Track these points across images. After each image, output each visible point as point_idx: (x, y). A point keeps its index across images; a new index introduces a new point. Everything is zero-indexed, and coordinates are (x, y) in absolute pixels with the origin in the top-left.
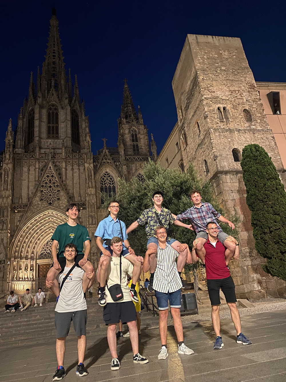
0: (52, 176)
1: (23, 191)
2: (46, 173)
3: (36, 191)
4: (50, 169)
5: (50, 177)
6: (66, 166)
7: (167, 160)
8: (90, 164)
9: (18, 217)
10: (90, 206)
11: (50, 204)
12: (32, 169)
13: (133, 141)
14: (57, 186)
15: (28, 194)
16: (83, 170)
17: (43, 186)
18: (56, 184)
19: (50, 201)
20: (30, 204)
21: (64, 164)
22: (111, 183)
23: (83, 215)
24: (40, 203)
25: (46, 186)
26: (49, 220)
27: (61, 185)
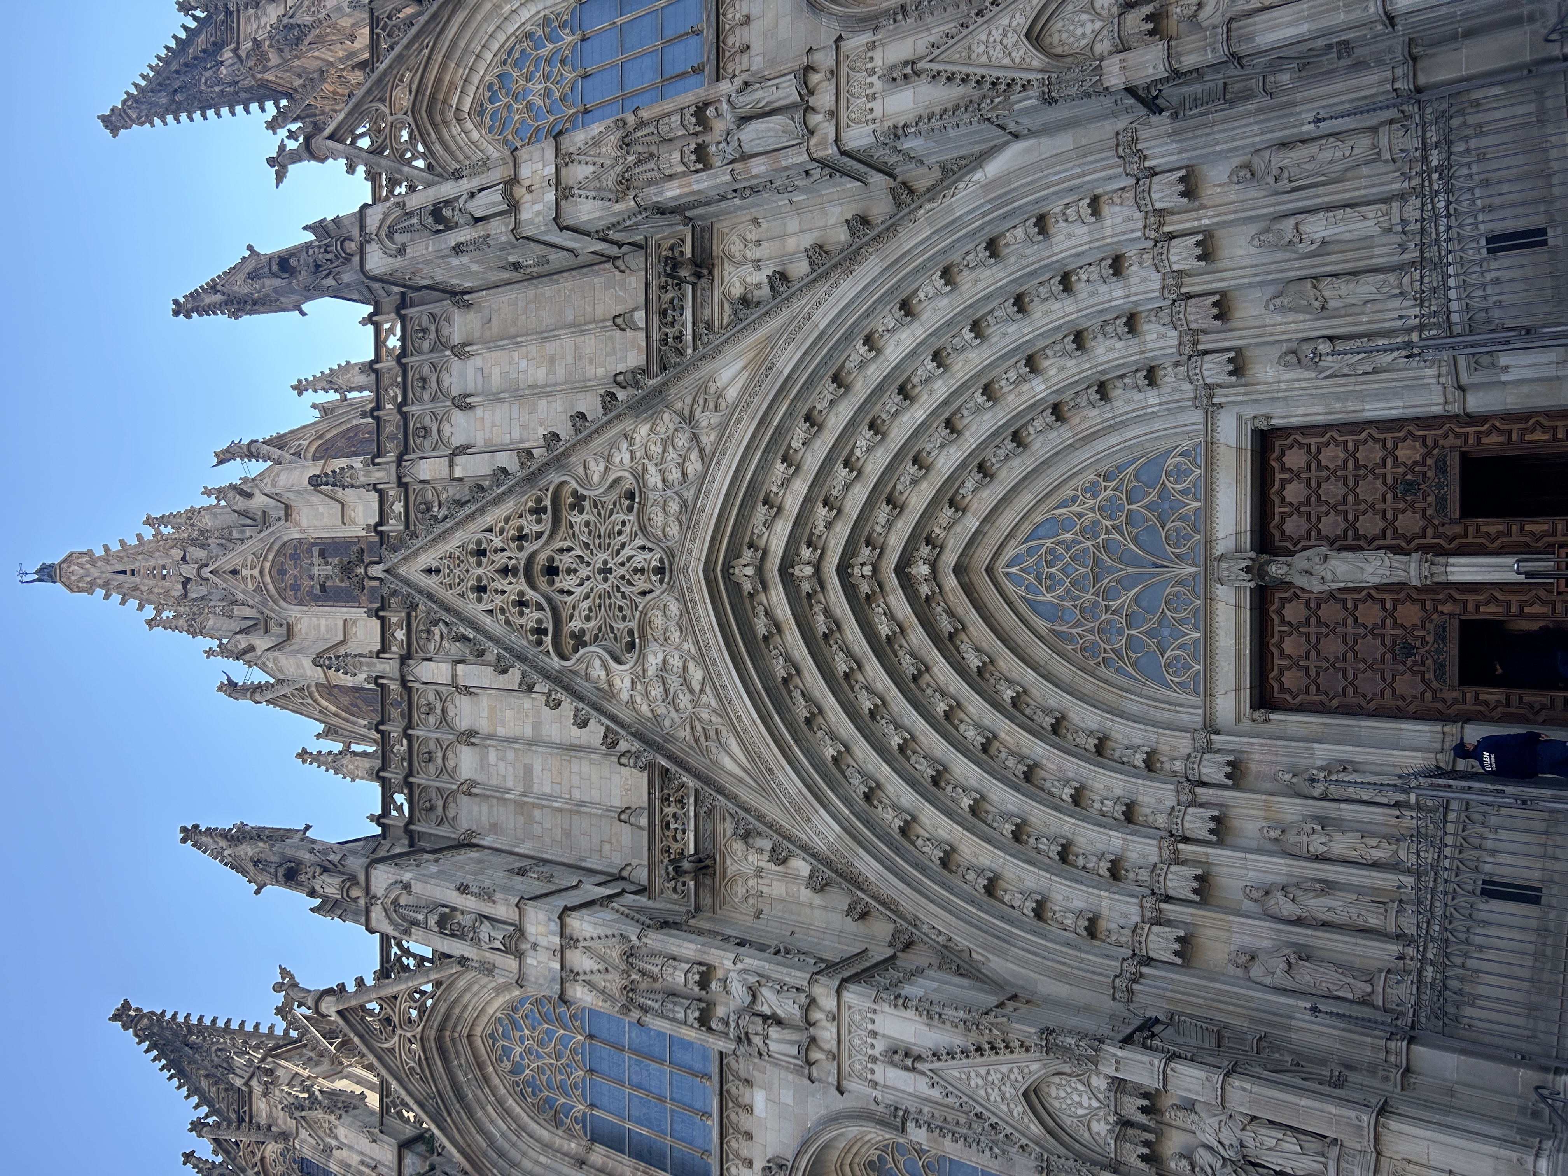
0: (479, 553)
2: (459, 603)
3: (569, 688)
4: (438, 571)
5: (484, 571)
8: (365, 239)
11: (661, 570)
12: (463, 712)
14: (539, 511)
17: (539, 632)
18: (529, 524)
19: (642, 571)
20: (653, 745)
23: (758, 254)
24: (653, 662)
25: (540, 607)
26: (806, 587)
27: (531, 478)
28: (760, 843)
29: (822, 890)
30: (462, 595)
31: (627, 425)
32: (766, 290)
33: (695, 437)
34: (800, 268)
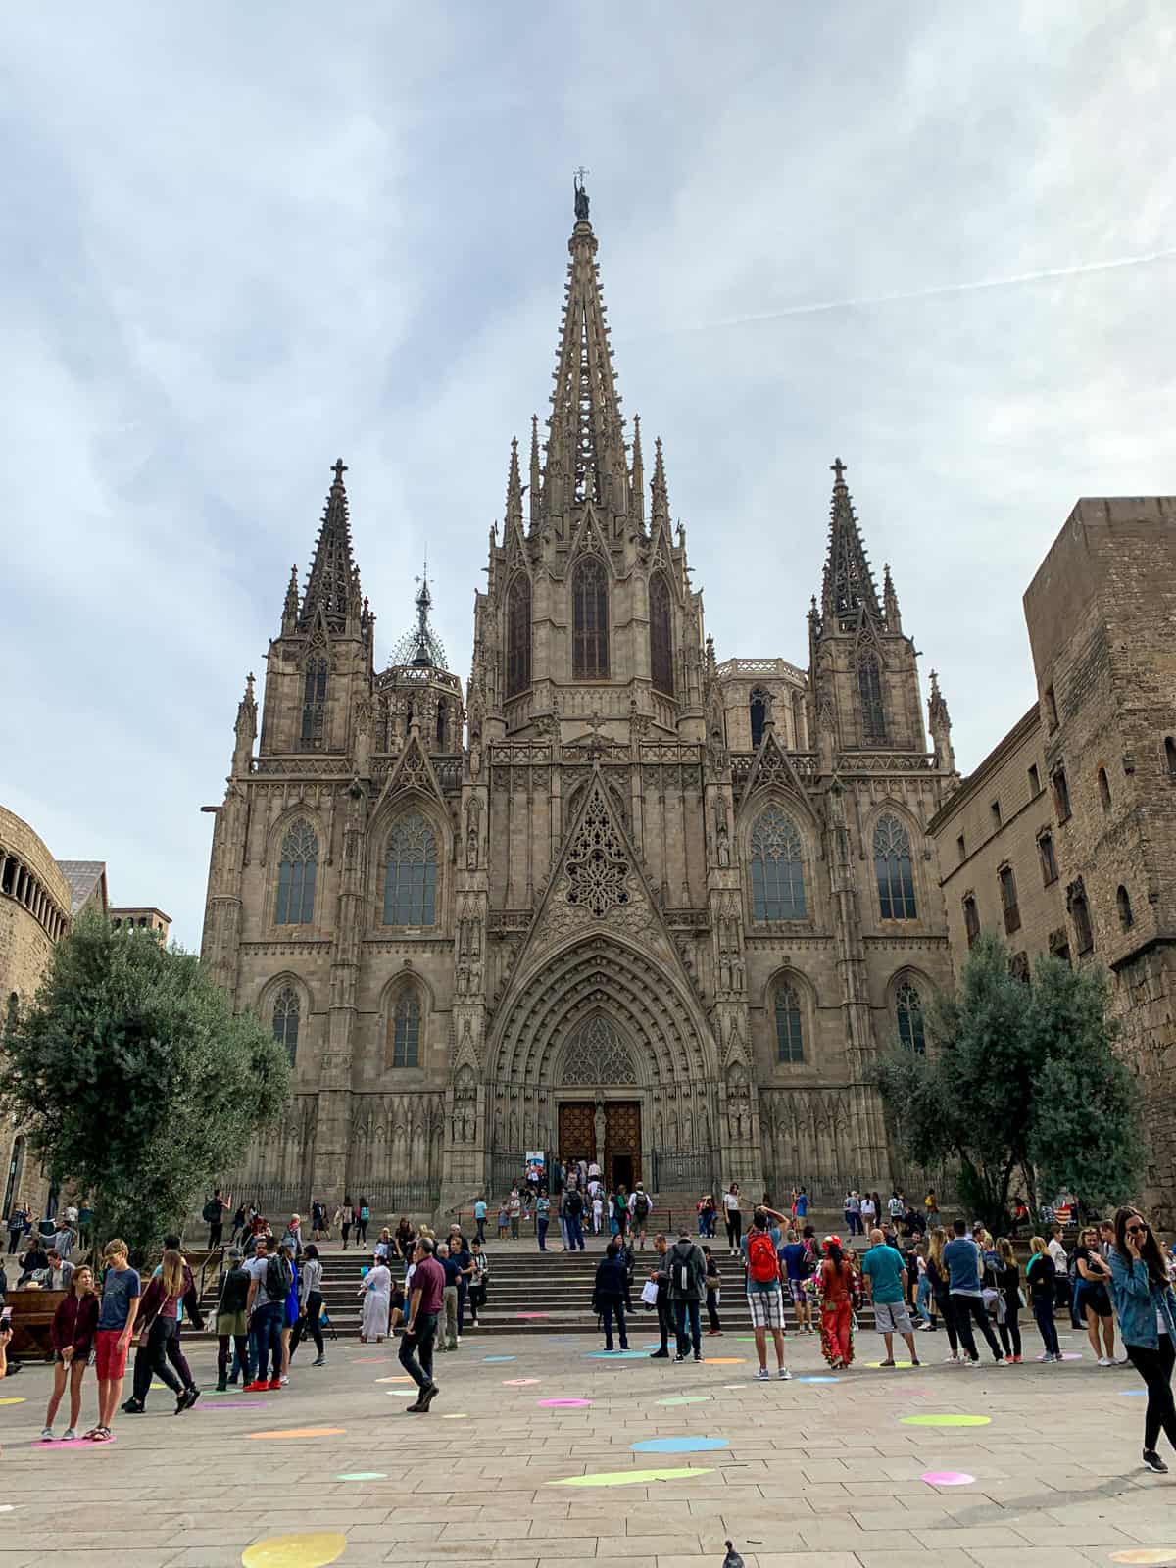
0: (604, 822)
1: (515, 867)
2: (585, 812)
3: (557, 872)
4: (597, 799)
5: (597, 825)
6: (644, 788)
7: (996, 807)
8: (720, 786)
9: (505, 954)
10: (722, 926)
11: (598, 912)
12: (540, 796)
13: (864, 694)
14: (619, 854)
15: (530, 877)
16: (695, 801)
17: (575, 854)
18: (613, 850)
19: (598, 903)
20: (541, 911)
21: (636, 781)
22: (788, 846)
23: (699, 958)
24: (567, 910)
25: (585, 854)
26: (593, 962)
27: (630, 853)
28: (512, 956)
29: (501, 982)
30: (588, 814)
31: (648, 900)
32: (686, 960)
33: (642, 929)
34: (693, 973)
